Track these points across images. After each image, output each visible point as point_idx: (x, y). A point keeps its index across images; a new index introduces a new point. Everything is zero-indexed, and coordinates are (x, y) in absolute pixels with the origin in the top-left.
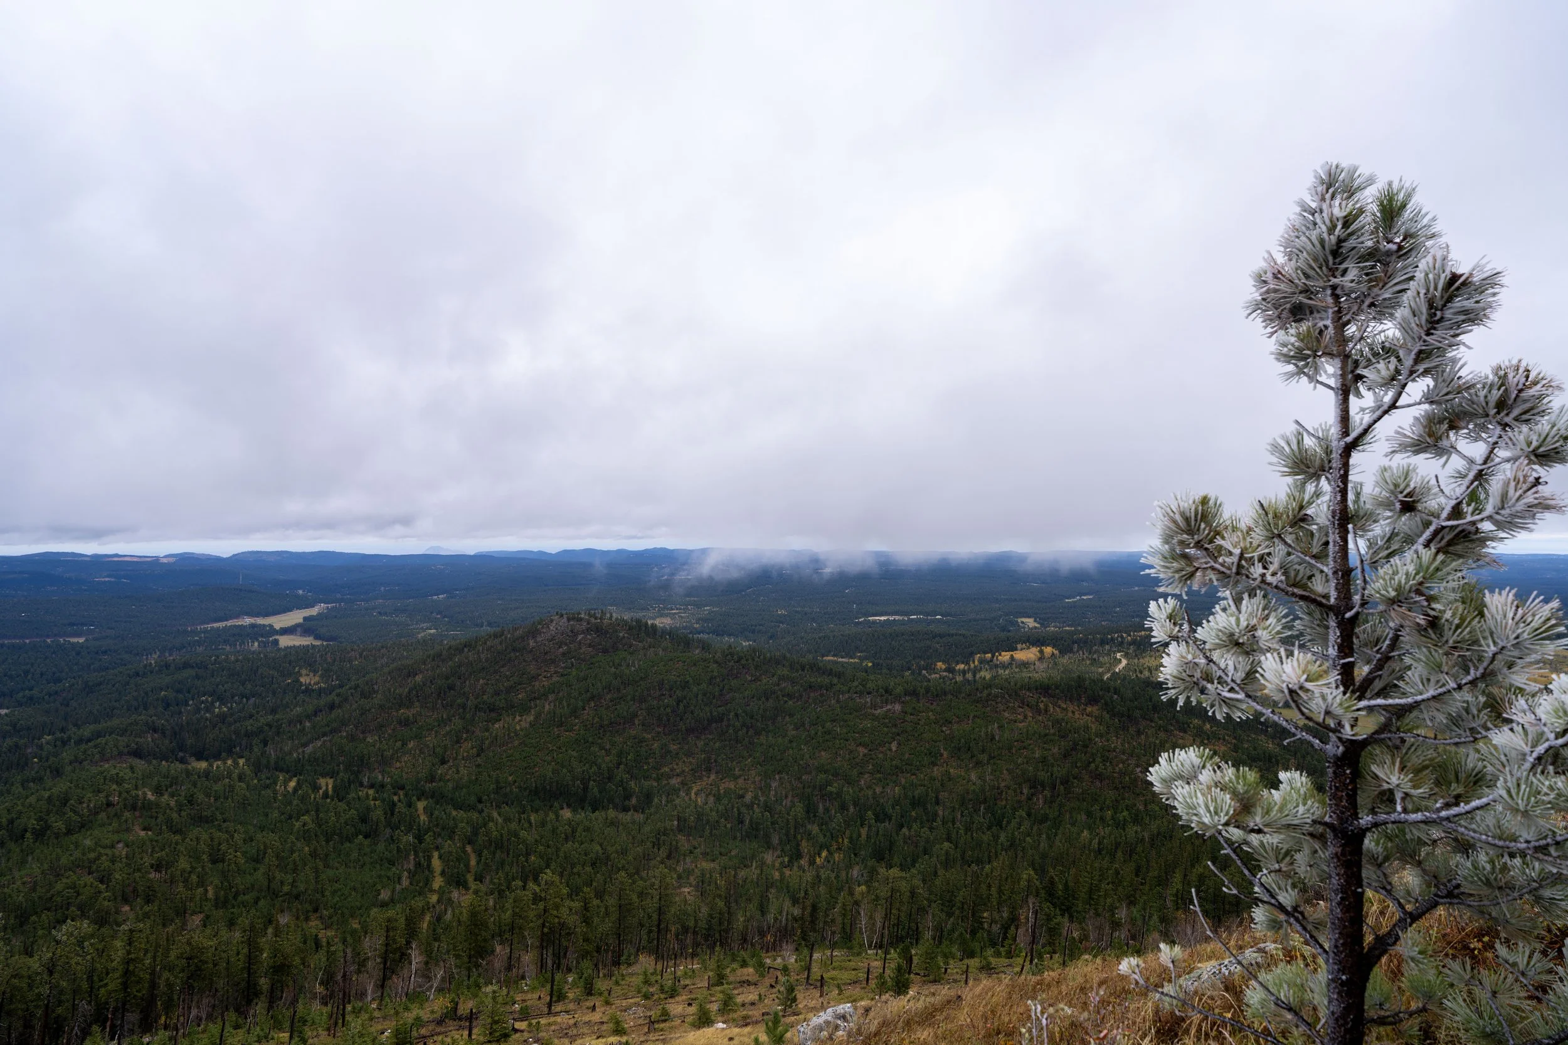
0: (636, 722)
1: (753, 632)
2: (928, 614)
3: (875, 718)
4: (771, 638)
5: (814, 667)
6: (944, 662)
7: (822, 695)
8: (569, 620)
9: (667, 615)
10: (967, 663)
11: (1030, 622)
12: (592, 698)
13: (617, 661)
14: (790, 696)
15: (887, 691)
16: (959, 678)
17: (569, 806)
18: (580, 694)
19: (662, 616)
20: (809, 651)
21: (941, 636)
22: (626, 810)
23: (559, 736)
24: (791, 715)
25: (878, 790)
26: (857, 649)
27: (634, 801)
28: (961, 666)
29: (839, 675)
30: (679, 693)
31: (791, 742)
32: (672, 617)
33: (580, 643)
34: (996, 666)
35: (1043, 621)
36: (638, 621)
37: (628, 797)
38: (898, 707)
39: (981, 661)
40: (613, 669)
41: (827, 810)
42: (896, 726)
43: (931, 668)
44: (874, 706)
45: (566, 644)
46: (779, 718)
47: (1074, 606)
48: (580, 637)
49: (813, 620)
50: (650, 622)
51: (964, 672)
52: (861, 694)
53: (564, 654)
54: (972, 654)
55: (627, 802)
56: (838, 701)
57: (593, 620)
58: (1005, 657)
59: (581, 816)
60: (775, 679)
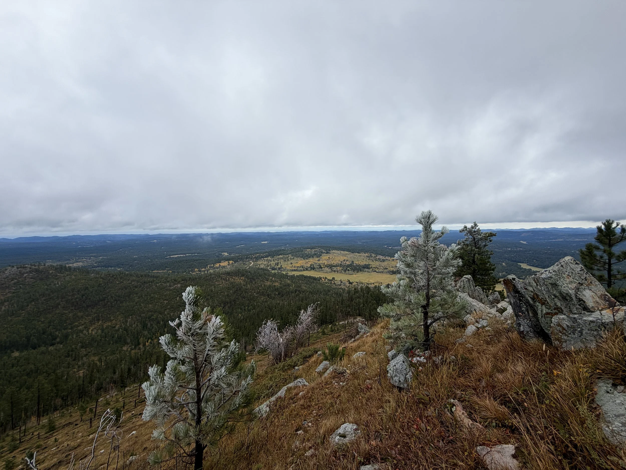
0: (60, 307)
1: (123, 265)
2: (192, 254)
3: (170, 290)
4: (131, 266)
5: (147, 276)
6: (197, 268)
7: (150, 285)
8: (18, 268)
9: (80, 262)
10: (205, 268)
11: (226, 254)
12: (33, 300)
13: (48, 283)
14: (136, 287)
15: (175, 281)
16: (202, 273)
17: (17, 350)
18: (25, 300)
19: (77, 262)
20: (147, 270)
21: (197, 260)
22: (52, 345)
23: (11, 320)
24: (137, 294)
25: (172, 314)
26: (166, 267)
27: (58, 340)
28: (203, 269)
29: (157, 277)
30: (83, 292)
31: (136, 303)
32: (83, 262)
33: (25, 277)
34: (215, 268)
35: (230, 254)
36: (61, 266)
37: (55, 339)
38: (179, 285)
39: (210, 267)
40: (46, 287)
41: (151, 325)
42: (178, 292)
43: (193, 271)
44: (170, 286)
45: (16, 279)
46: (131, 296)
47: (239, 248)
48: (25, 275)
49: (149, 258)
50: (67, 266)
51: (204, 271)
52: (165, 283)
53: (14, 284)
54: (207, 265)
55: (54, 341)
56: (156, 286)
57: (33, 267)
58: (217, 265)
59: (25, 353)
60: (130, 282)
